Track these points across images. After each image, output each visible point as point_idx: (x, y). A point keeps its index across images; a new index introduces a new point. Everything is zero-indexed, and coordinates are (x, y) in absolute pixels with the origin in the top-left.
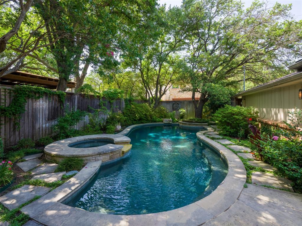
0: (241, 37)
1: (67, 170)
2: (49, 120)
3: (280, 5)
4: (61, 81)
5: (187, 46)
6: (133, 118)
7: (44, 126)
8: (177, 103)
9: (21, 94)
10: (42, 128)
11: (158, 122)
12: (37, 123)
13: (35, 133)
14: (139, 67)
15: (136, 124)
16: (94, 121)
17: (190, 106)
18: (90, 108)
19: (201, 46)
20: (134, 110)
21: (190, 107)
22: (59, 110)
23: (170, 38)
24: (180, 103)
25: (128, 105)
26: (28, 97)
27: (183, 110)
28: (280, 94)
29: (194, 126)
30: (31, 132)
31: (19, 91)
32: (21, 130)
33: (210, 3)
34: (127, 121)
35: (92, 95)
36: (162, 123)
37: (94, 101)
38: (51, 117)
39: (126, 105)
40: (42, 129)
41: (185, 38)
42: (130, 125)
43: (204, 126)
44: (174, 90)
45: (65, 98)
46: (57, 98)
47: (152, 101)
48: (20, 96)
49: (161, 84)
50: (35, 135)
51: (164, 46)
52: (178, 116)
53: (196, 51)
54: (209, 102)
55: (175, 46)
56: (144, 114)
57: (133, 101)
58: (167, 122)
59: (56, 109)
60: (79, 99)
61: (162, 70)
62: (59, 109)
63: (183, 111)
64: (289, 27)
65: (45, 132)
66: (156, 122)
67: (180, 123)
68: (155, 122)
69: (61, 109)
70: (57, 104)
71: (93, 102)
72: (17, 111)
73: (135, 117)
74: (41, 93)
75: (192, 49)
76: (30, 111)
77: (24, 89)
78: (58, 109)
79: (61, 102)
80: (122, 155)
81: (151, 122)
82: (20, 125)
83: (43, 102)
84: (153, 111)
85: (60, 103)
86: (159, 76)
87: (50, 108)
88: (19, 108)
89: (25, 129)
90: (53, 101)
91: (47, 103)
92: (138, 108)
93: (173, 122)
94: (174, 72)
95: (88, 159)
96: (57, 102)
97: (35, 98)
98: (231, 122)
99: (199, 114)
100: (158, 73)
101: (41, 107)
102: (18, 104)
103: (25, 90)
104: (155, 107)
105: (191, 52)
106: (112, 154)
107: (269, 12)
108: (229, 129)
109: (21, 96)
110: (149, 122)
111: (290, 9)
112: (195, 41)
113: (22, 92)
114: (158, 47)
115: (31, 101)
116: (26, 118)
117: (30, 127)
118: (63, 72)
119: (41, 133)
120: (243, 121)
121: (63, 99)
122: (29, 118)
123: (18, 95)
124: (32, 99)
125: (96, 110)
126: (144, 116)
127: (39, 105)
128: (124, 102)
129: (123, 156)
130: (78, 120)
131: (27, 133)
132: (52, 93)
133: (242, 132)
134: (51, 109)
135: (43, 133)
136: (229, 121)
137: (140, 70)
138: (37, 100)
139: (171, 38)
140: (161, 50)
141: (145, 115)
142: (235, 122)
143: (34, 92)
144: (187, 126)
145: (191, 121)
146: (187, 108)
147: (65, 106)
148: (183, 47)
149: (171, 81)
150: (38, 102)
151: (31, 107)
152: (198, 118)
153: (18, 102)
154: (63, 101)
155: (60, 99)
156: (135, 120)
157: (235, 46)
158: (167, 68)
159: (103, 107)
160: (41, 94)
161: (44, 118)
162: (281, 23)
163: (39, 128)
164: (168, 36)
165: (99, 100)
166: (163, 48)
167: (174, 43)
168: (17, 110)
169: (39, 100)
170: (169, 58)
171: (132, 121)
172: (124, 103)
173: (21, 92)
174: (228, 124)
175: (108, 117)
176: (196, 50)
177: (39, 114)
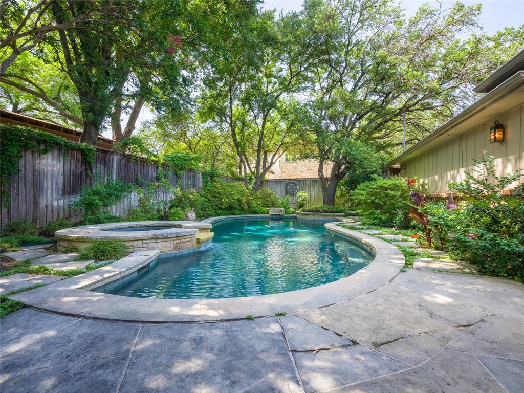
0: (399, 60)
1: (97, 259)
2: (64, 193)
3: (462, 6)
4: (87, 128)
5: (310, 83)
6: (217, 206)
7: (55, 203)
8: (293, 183)
9: (11, 140)
10: (51, 208)
11: (261, 213)
12: (43, 197)
13: (39, 214)
14: (228, 119)
15: (222, 215)
16: (147, 203)
17: (314, 188)
18: (141, 179)
19: (333, 83)
20: (219, 191)
21: (316, 190)
22: (83, 178)
23: (281, 70)
24: (298, 183)
25: (207, 182)
26: (26, 148)
28: (460, 147)
30: (32, 213)
31: (8, 135)
32: (12, 207)
33: (349, 8)
34: (207, 209)
35: (143, 158)
36: (267, 215)
37: (148, 169)
38: (68, 189)
39: (205, 182)
40: (52, 210)
41: (306, 69)
42: (212, 216)
43: (338, 218)
44: (289, 164)
45: (95, 157)
46: (80, 156)
47: (251, 179)
48: (9, 143)
49: (266, 149)
50: (39, 218)
51: (271, 82)
52: (294, 205)
53: (326, 92)
54: (346, 178)
55: (290, 83)
56: (236, 198)
57: (217, 176)
58: (275, 214)
59: (78, 175)
60: (120, 163)
61: (268, 124)
62: (84, 176)
63: (302, 195)
64: (477, 46)
65: (57, 215)
66: (258, 214)
67: (299, 214)
68: (256, 213)
69: (87, 177)
70: (80, 167)
71: (145, 171)
72: (4, 169)
73: (221, 203)
74: (50, 143)
75: (318, 90)
76: (29, 174)
77: (17, 132)
78: (81, 176)
79: (87, 164)
80: (195, 245)
81: (249, 214)
82: (9, 195)
83: (53, 160)
84: (251, 195)
85: (86, 166)
86: (262, 135)
87: (67, 173)
88: (8, 164)
89: (20, 205)
90: (72, 161)
91: (62, 164)
92: (225, 187)
93: (286, 214)
94: (289, 129)
95: (135, 245)
96: (80, 165)
97: (38, 151)
98: (381, 203)
99: (329, 199)
100: (260, 128)
101: (49, 169)
102: (6, 158)
103: (19, 133)
104: (256, 189)
105: (317, 94)
106: (179, 241)
107: (444, 20)
108: (378, 214)
109: (11, 144)
110: (246, 213)
111: (479, 14)
112: (324, 77)
113: (14, 138)
114: (261, 84)
115: (30, 156)
116: (22, 185)
117: (30, 202)
118: (90, 111)
119: (49, 215)
120: (401, 199)
121: (90, 158)
122: (27, 186)
123: (5, 142)
124: (33, 152)
125: (150, 184)
126: (237, 202)
127: (46, 165)
128: (201, 177)
129: (198, 247)
130: (118, 198)
131: (24, 213)
132: (71, 146)
133: (399, 217)
134: (69, 175)
135: (54, 216)
136: (380, 201)
137: (231, 125)
138: (43, 156)
139: (283, 68)
140: (266, 89)
141: (239, 200)
142: (388, 202)
143: (36, 140)
144: (310, 218)
145: (315, 211)
146: (309, 192)
147: (94, 171)
148: (303, 85)
149: (282, 144)
150: (44, 159)
151: (31, 166)
152: (329, 205)
153: (6, 153)
154: (90, 162)
155: (86, 159)
156: (221, 209)
157: (390, 78)
158: (276, 122)
159: (164, 180)
160: (50, 146)
161: (56, 190)
162: (464, 41)
163: (46, 206)
164: (279, 65)
165: (157, 168)
166: (270, 87)
167: (288, 79)
168: (4, 167)
169: (46, 156)
170: (279, 104)
171: (216, 210)
172: (201, 180)
173: (12, 137)
174: (377, 206)
175: (173, 197)
176: (325, 90)
177: (45, 181)
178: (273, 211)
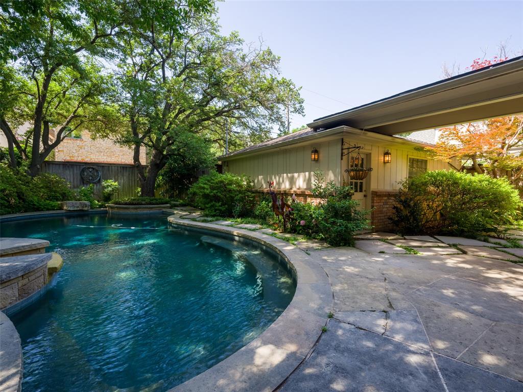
5: (121, 53)
8: (93, 168)
11: (48, 210)
17: (123, 176)
21: (125, 178)
24: (99, 168)
27: (113, 183)
29: (146, 211)
36: (60, 211)
43: (164, 210)
44: (69, 141)
58: (76, 209)
66: (42, 210)
68: (38, 209)
75: (129, 64)
80: (47, 281)
93: (91, 208)
104: (31, 173)
105: (128, 68)
106: (26, 281)
108: (218, 206)
148: (110, 51)
178: (68, 206)
